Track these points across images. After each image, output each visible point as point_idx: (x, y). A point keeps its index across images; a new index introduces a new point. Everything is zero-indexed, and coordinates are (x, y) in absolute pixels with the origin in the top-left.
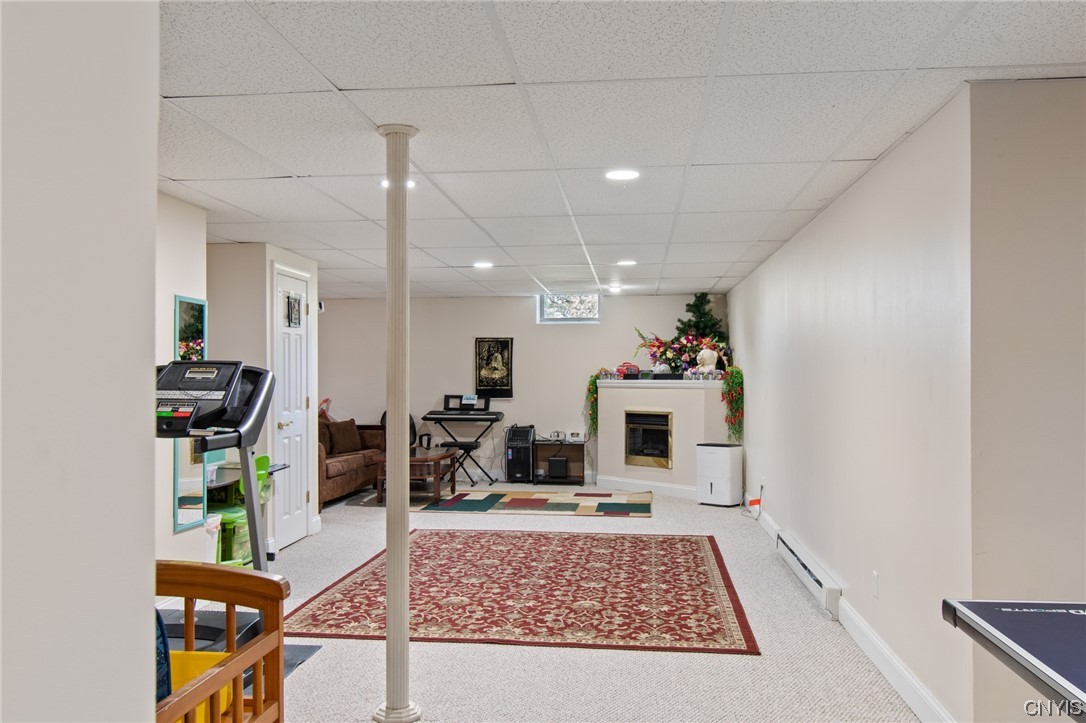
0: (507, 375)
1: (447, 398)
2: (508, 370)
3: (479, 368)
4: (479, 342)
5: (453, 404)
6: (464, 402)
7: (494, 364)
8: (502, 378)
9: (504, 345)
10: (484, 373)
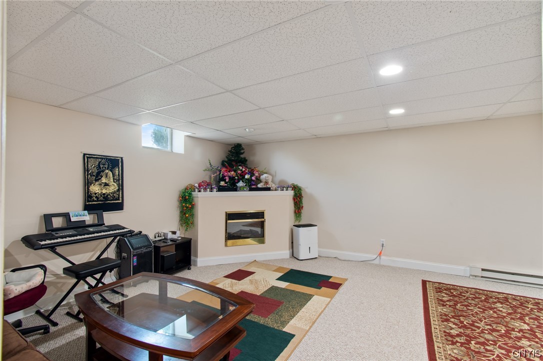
0: (118, 190)
1: (48, 218)
2: (119, 185)
3: (87, 184)
4: (87, 157)
5: (57, 222)
6: (73, 219)
7: (104, 180)
8: (114, 193)
9: (114, 163)
10: (95, 189)
